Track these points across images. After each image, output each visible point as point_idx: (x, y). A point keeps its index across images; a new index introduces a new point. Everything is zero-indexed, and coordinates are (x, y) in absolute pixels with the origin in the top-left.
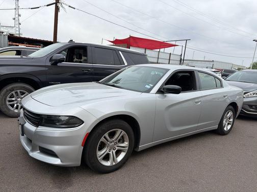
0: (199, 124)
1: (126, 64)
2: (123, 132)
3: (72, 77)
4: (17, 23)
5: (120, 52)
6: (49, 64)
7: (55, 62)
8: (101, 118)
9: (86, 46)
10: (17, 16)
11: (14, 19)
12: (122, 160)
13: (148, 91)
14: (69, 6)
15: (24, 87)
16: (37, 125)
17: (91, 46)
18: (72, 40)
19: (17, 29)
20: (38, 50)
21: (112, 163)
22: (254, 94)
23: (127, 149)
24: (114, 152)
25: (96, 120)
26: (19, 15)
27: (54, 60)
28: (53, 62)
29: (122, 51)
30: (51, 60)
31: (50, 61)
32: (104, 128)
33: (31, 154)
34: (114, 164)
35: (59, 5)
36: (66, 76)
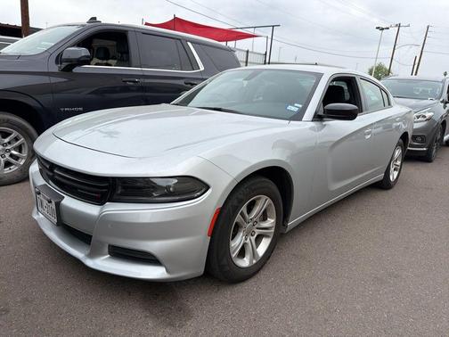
0: (365, 174)
1: (202, 68)
2: (269, 201)
3: (93, 96)
5: (189, 43)
6: (55, 68)
7: (69, 66)
8: (239, 175)
9: (127, 31)
12: (266, 252)
13: (298, 116)
15: (8, 121)
16: (99, 200)
17: (136, 30)
18: (95, 18)
20: (13, 41)
21: (251, 261)
22: (418, 117)
23: (273, 231)
24: (253, 238)
25: (233, 181)
27: (67, 60)
28: (64, 65)
29: (193, 42)
30: (59, 60)
31: (57, 62)
32: (241, 197)
33: (90, 263)
34: (254, 262)
36: (84, 93)
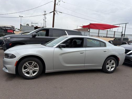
0: (85, 65)
4: (45, 21)
5: (65, 31)
9: (49, 29)
10: (45, 18)
11: (44, 20)
14: (60, 12)
17: (51, 29)
19: (45, 24)
24: (32, 71)
26: (46, 18)
34: (31, 76)
35: (55, 12)
